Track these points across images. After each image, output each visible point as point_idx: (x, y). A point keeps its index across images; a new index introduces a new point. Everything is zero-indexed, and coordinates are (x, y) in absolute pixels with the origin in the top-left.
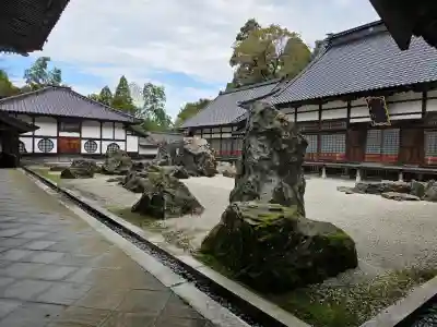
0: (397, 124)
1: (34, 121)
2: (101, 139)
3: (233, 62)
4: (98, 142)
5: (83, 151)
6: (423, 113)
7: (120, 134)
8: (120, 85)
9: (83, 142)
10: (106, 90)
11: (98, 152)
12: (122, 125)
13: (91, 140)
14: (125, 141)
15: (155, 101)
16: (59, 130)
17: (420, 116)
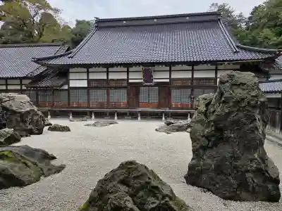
0: (158, 84)
6: (170, 78)
17: (168, 81)
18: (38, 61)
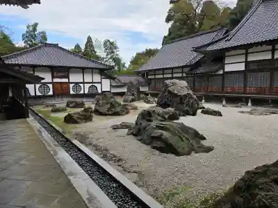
1: (34, 71)
2: (84, 83)
3: (168, 20)
4: (82, 85)
5: (72, 92)
7: (97, 78)
8: (87, 42)
9: (71, 85)
10: (78, 46)
11: (82, 92)
12: (98, 71)
13: (77, 84)
14: (101, 83)
15: (113, 52)
16: (53, 77)
18: (196, 50)
